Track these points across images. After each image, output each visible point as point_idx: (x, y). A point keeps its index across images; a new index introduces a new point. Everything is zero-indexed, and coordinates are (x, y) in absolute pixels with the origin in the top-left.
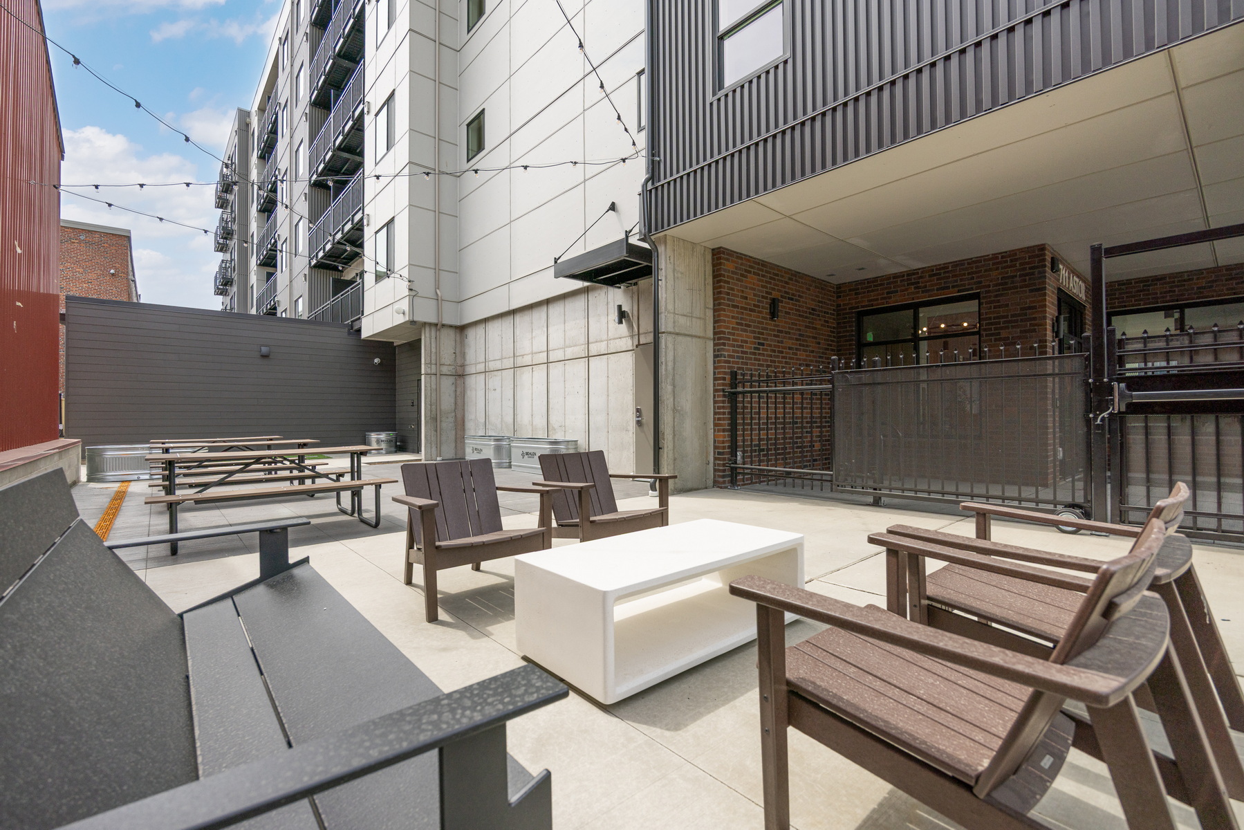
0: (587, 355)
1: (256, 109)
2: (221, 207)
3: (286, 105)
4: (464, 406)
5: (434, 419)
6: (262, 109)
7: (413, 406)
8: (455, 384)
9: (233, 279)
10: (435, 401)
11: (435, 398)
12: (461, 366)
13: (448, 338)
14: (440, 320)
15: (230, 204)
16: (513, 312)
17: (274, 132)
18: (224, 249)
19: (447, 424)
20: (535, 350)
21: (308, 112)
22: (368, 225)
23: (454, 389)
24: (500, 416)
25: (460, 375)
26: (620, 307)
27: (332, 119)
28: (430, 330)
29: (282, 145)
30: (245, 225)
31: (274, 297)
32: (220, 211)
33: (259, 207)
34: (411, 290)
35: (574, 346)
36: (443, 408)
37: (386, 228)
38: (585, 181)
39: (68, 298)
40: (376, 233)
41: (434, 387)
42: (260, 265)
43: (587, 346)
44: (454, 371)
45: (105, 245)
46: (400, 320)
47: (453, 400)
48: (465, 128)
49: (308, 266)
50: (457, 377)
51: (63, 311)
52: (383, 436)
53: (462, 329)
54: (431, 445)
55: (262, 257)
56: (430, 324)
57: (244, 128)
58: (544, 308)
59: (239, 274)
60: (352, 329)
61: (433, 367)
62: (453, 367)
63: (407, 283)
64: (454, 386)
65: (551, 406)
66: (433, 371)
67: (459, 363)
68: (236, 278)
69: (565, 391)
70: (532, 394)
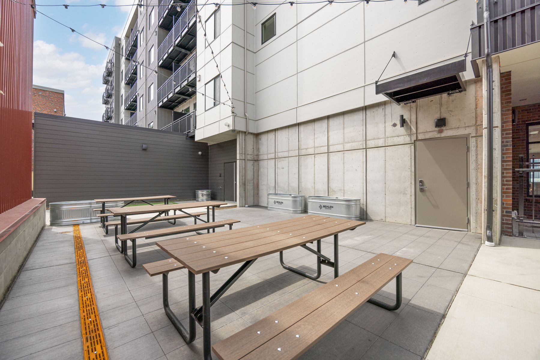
0: (364, 147)
1: (125, 36)
2: (106, 84)
3: (143, 30)
4: (258, 177)
5: (244, 184)
6: (127, 36)
7: (220, 176)
8: (253, 165)
9: (112, 116)
10: (244, 174)
11: (244, 173)
12: (256, 155)
13: (250, 140)
14: (248, 130)
15: (110, 82)
16: (299, 125)
17: (135, 46)
18: (107, 103)
19: (250, 187)
20: (316, 145)
21: (157, 30)
22: (199, 81)
23: (253, 168)
24: (287, 183)
25: (257, 160)
26: (402, 116)
27: (173, 31)
28: (242, 136)
29: (140, 50)
30: (118, 91)
31: (135, 124)
32: (105, 85)
33: (126, 82)
34: (233, 112)
35: (353, 142)
36: (248, 178)
37: (213, 81)
38: (365, 42)
39: (35, 113)
40: (206, 84)
41: (244, 166)
42: (126, 109)
43: (364, 142)
44: (253, 158)
45: (52, 97)
46: (226, 129)
47: (252, 174)
48: (261, 25)
49: (157, 107)
50: (254, 161)
51: (33, 121)
52: (205, 192)
53: (257, 135)
54: (242, 198)
55: (127, 105)
56: (242, 132)
57: (118, 45)
58: (326, 121)
59: (115, 114)
60: (188, 136)
61: (244, 155)
62: (253, 156)
63: (231, 108)
64: (253, 166)
65: (331, 178)
66: (244, 158)
67: (255, 153)
68: (114, 116)
69: (344, 169)
70: (314, 171)
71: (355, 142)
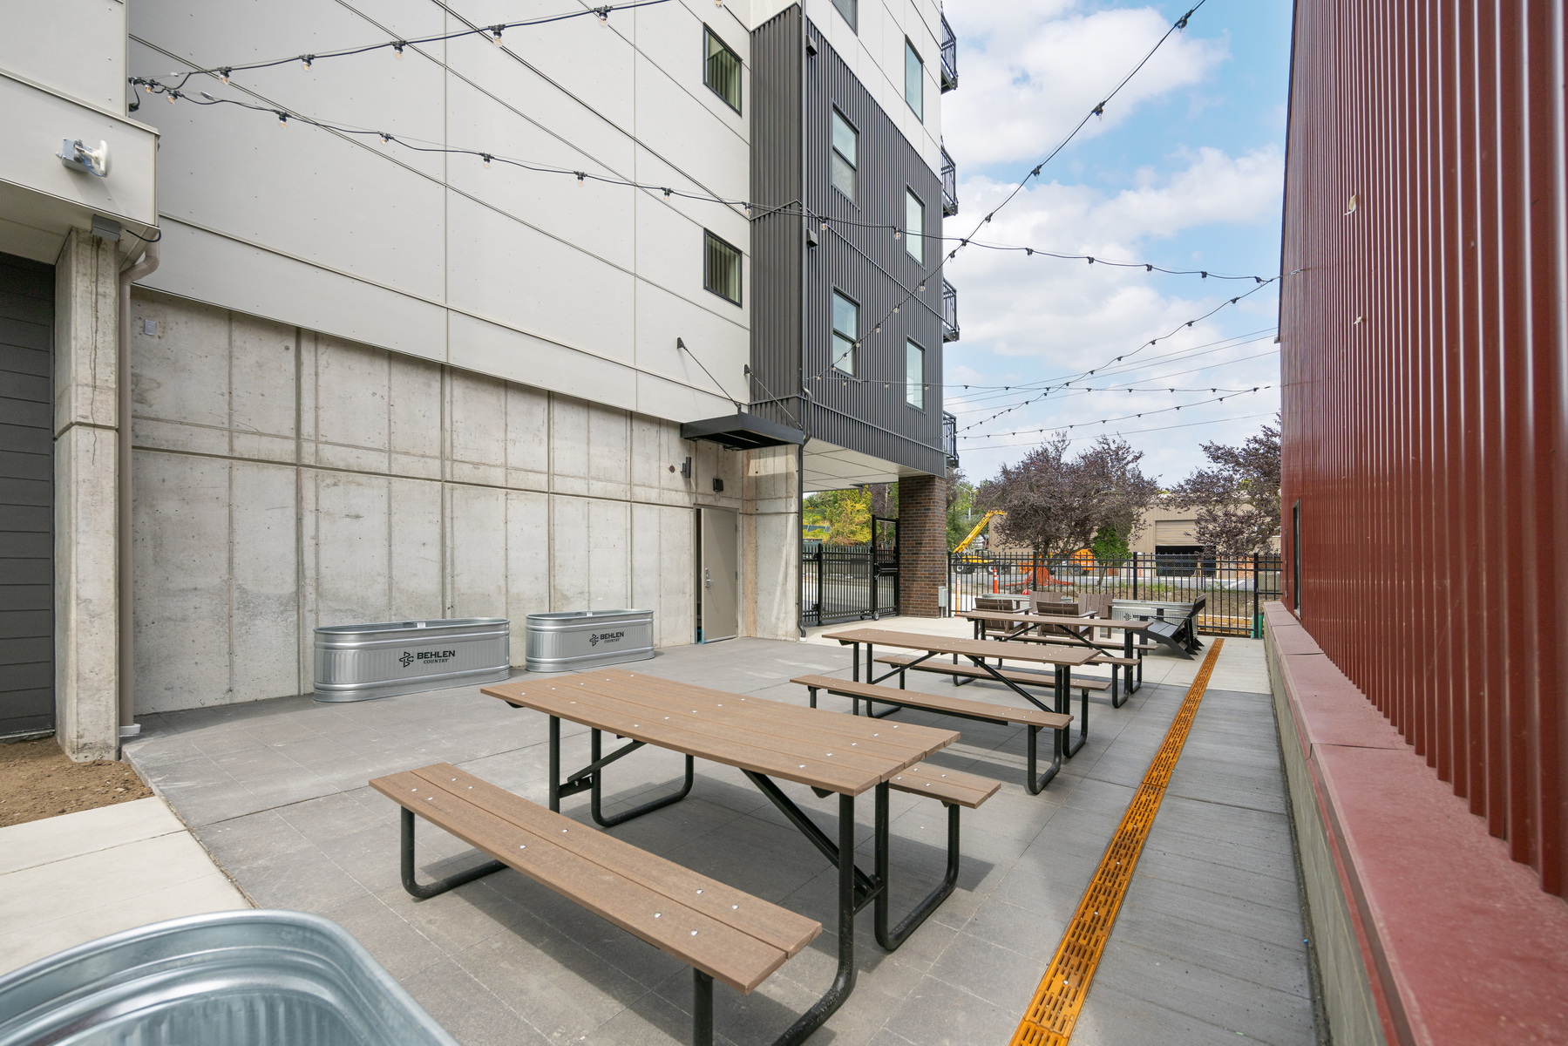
0: (628, 498)
20: (513, 462)
35: (604, 480)
43: (628, 487)
58: (543, 403)
65: (557, 562)
69: (589, 542)
70: (506, 539)
71: (611, 481)
